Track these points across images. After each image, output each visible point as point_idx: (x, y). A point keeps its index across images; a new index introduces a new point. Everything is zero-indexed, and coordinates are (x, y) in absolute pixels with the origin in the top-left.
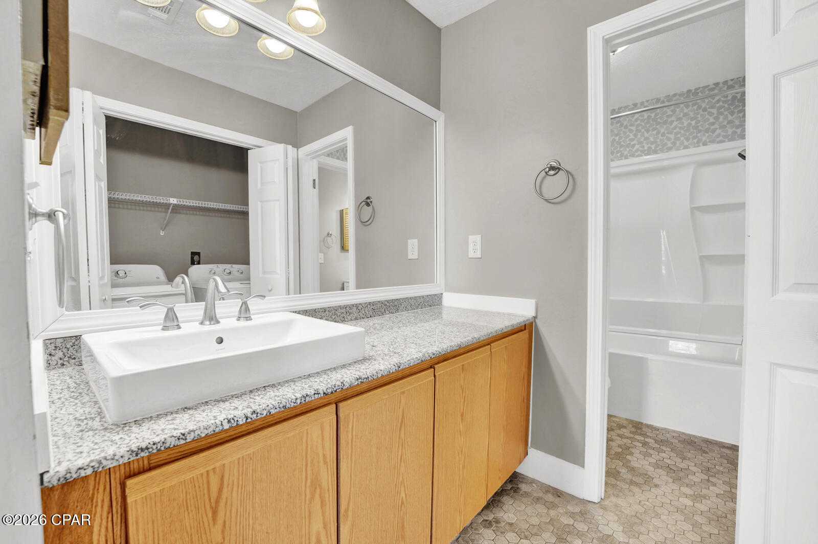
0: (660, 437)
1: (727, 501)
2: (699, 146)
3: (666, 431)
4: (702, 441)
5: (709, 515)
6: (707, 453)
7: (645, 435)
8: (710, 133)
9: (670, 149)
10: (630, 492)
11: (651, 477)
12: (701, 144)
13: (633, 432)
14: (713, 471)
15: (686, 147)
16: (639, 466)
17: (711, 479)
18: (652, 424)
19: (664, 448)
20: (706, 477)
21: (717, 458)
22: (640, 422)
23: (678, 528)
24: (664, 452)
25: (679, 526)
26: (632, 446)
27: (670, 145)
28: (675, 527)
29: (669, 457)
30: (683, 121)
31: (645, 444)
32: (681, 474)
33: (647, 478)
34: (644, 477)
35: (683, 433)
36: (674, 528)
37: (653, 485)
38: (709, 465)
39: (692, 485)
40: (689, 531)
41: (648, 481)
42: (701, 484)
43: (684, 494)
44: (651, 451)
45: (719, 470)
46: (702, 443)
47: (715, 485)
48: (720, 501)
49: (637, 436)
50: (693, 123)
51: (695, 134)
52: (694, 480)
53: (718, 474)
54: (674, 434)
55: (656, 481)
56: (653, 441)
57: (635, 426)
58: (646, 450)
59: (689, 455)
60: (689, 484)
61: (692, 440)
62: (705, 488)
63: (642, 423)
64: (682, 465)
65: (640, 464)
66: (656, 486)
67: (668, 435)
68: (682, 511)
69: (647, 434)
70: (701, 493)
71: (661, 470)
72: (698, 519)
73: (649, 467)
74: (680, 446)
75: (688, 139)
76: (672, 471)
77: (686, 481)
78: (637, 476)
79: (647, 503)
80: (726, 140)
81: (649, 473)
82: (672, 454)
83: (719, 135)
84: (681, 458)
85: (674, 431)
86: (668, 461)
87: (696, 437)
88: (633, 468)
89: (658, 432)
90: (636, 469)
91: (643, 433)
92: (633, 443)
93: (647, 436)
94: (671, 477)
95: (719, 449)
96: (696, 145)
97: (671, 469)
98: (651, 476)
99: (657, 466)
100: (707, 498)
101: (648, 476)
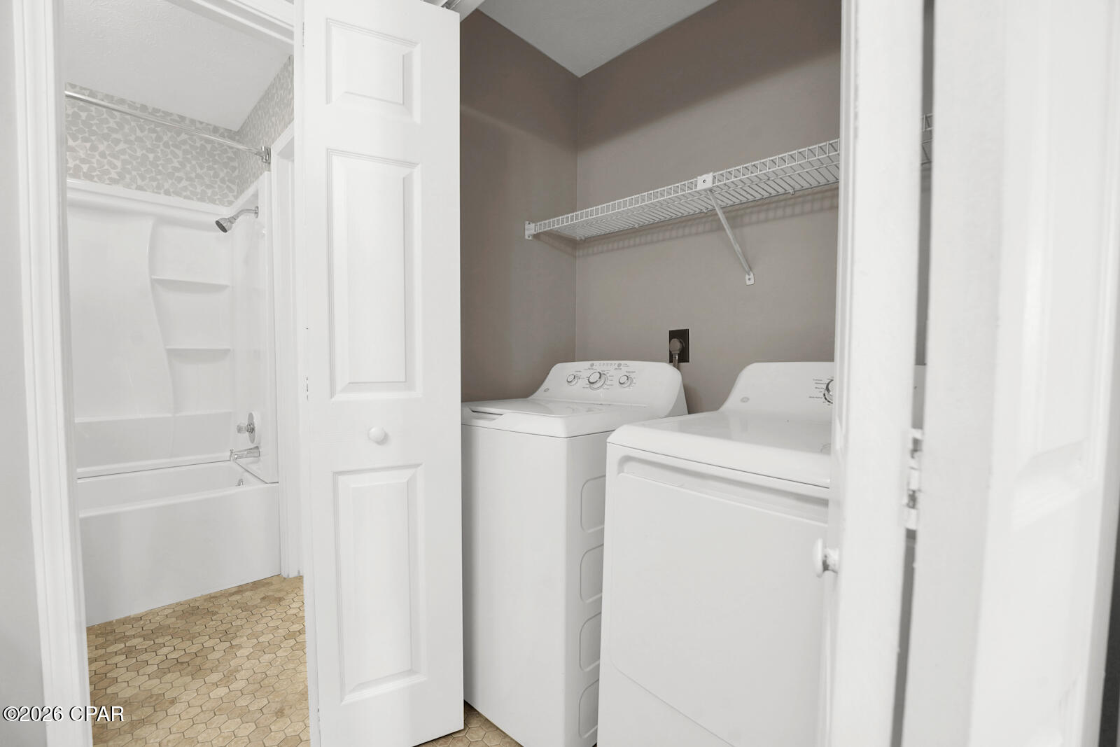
0: (149, 627)
1: (260, 656)
2: (160, 193)
3: (153, 614)
4: (205, 600)
5: (251, 687)
6: (216, 613)
7: (125, 638)
8: (174, 181)
9: (113, 181)
10: (139, 742)
11: (160, 694)
12: (162, 191)
13: (101, 644)
14: (231, 631)
15: (140, 188)
16: (136, 692)
17: (234, 643)
18: (127, 615)
19: (160, 640)
20: (228, 644)
21: (230, 612)
22: (106, 623)
23: (226, 735)
24: (162, 645)
25: (226, 731)
26: (109, 667)
27: (114, 175)
28: (222, 737)
29: (173, 648)
30: (135, 146)
31: (128, 652)
32: (198, 661)
33: (155, 700)
34: (150, 702)
35: (177, 604)
36: (221, 739)
37: (167, 704)
38: (225, 627)
39: (217, 667)
40: (239, 728)
41: (159, 703)
42: (226, 657)
43: (213, 684)
44: (144, 657)
45: (237, 626)
46: (205, 604)
47: (240, 647)
48: (253, 661)
49: (111, 648)
50: (151, 156)
51: (154, 174)
52: (217, 657)
53: (238, 631)
54: (167, 612)
55: (169, 695)
56: (140, 640)
57: (101, 634)
58: (134, 660)
59: (197, 629)
60: (213, 668)
61: (192, 607)
62: (233, 659)
63: (110, 623)
64: (194, 649)
65: (135, 687)
66: (173, 702)
67: (158, 618)
68: (220, 709)
69: (127, 634)
70: (231, 668)
71: (169, 675)
72: (242, 702)
73: (150, 682)
74: (180, 623)
75: (143, 179)
76: (185, 665)
77: (208, 665)
78: (137, 709)
79: (171, 737)
80: (195, 198)
81: (156, 691)
82: (176, 641)
83: (185, 188)
84: (188, 640)
85: (164, 608)
86: (175, 655)
87: (195, 600)
88: (126, 701)
89: (142, 622)
90: (131, 701)
91: (117, 637)
92: (108, 662)
93: (128, 638)
94: (187, 675)
95: (225, 600)
96: (155, 190)
97: (182, 663)
98: (160, 692)
99: (162, 672)
100: (240, 668)
101: (154, 698)
